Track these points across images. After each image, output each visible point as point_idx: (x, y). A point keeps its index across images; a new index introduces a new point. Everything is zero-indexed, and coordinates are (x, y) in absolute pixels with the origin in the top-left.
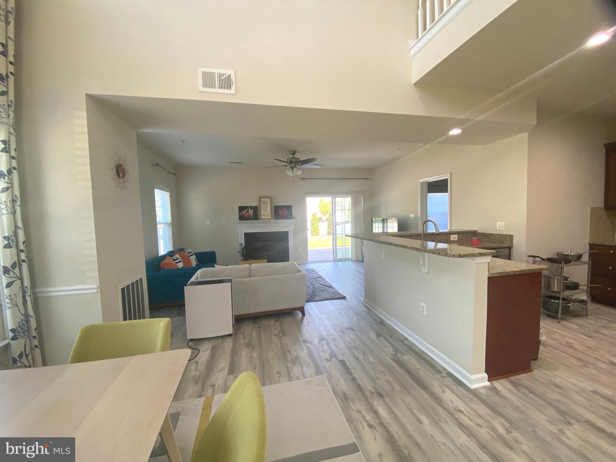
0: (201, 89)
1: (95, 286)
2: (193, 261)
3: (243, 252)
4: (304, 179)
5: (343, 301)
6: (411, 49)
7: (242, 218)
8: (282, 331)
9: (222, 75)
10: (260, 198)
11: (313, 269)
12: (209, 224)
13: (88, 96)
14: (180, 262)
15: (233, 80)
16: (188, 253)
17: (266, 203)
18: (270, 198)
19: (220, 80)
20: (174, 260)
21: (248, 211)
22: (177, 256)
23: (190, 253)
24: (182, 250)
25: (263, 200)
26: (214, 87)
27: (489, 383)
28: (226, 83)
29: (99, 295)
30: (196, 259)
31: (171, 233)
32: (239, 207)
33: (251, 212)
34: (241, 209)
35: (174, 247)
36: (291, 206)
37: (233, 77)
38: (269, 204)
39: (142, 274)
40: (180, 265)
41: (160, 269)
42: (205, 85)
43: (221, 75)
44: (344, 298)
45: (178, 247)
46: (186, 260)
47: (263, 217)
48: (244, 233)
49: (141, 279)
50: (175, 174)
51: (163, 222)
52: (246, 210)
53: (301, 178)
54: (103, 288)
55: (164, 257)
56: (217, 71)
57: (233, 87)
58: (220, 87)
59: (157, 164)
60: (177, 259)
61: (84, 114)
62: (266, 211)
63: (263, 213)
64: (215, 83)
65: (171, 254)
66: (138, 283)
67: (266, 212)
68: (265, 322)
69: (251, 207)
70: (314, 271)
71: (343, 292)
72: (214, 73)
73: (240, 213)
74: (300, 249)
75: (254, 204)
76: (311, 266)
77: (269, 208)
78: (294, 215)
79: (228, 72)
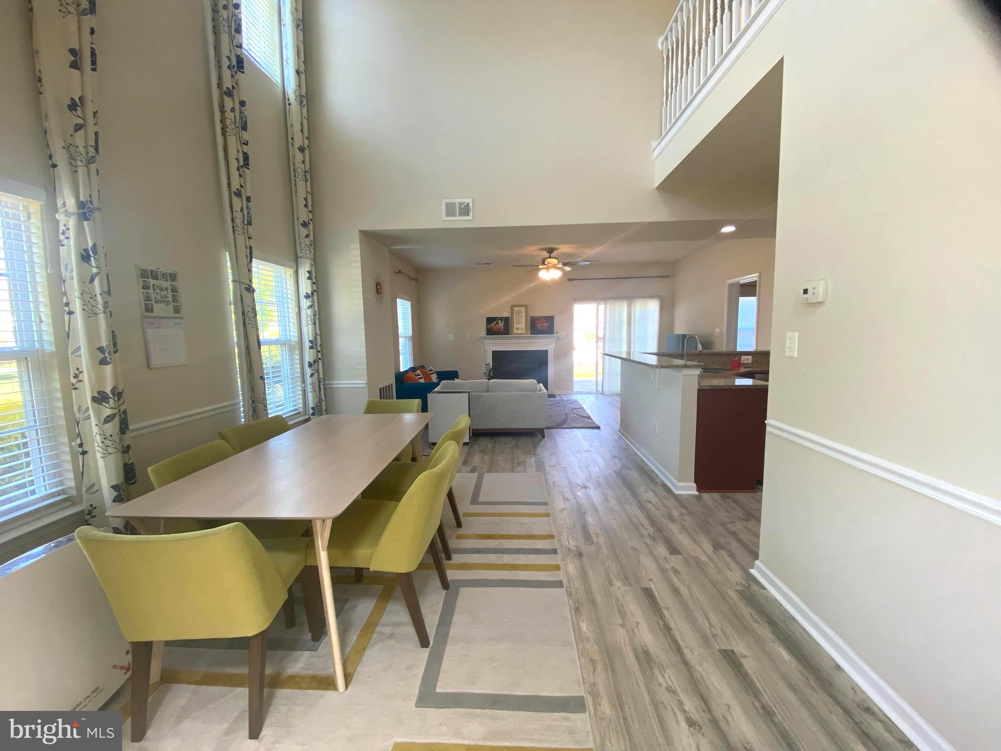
0: (444, 218)
1: (364, 382)
2: (434, 378)
3: (490, 374)
4: (572, 280)
5: (596, 431)
6: (654, 150)
7: (490, 332)
8: (517, 447)
9: (463, 203)
10: (512, 307)
11: (576, 400)
12: (452, 339)
13: (360, 230)
14: (422, 378)
15: (471, 207)
16: (430, 371)
17: (519, 312)
18: (526, 306)
19: (460, 208)
20: (417, 375)
21: (497, 323)
22: (419, 372)
23: (432, 370)
24: (423, 367)
25: (516, 309)
26: (454, 215)
27: (698, 493)
28: (465, 210)
29: (367, 388)
30: (437, 378)
31: (411, 348)
32: (487, 318)
33: (501, 325)
34: (490, 320)
35: (414, 363)
36: (553, 316)
37: (471, 205)
38: (524, 315)
39: (392, 381)
40: (422, 381)
41: (403, 382)
42: (448, 215)
43: (461, 204)
44: (598, 428)
45: (418, 365)
46: (427, 376)
47: (515, 331)
48: (492, 351)
49: (392, 384)
50: (416, 280)
51: (404, 335)
52: (495, 322)
53: (568, 279)
54: (369, 383)
55: (406, 372)
56: (457, 201)
57: (471, 214)
58: (461, 215)
59: (400, 272)
60: (419, 375)
61: (358, 246)
62: (519, 323)
63: (515, 326)
64: (456, 212)
65: (413, 369)
66: (390, 386)
67: (520, 325)
68: (503, 439)
69: (501, 319)
70: (578, 402)
71: (598, 423)
72: (455, 203)
73: (488, 326)
74: (563, 374)
75: (506, 314)
76: (575, 397)
77: (523, 320)
78: (556, 328)
79: (467, 201)
